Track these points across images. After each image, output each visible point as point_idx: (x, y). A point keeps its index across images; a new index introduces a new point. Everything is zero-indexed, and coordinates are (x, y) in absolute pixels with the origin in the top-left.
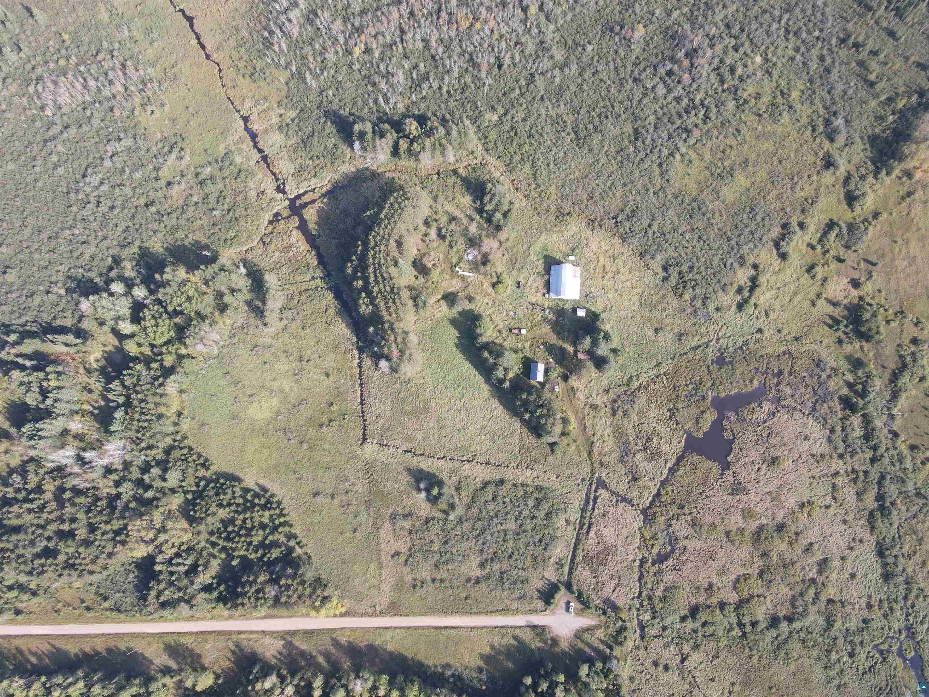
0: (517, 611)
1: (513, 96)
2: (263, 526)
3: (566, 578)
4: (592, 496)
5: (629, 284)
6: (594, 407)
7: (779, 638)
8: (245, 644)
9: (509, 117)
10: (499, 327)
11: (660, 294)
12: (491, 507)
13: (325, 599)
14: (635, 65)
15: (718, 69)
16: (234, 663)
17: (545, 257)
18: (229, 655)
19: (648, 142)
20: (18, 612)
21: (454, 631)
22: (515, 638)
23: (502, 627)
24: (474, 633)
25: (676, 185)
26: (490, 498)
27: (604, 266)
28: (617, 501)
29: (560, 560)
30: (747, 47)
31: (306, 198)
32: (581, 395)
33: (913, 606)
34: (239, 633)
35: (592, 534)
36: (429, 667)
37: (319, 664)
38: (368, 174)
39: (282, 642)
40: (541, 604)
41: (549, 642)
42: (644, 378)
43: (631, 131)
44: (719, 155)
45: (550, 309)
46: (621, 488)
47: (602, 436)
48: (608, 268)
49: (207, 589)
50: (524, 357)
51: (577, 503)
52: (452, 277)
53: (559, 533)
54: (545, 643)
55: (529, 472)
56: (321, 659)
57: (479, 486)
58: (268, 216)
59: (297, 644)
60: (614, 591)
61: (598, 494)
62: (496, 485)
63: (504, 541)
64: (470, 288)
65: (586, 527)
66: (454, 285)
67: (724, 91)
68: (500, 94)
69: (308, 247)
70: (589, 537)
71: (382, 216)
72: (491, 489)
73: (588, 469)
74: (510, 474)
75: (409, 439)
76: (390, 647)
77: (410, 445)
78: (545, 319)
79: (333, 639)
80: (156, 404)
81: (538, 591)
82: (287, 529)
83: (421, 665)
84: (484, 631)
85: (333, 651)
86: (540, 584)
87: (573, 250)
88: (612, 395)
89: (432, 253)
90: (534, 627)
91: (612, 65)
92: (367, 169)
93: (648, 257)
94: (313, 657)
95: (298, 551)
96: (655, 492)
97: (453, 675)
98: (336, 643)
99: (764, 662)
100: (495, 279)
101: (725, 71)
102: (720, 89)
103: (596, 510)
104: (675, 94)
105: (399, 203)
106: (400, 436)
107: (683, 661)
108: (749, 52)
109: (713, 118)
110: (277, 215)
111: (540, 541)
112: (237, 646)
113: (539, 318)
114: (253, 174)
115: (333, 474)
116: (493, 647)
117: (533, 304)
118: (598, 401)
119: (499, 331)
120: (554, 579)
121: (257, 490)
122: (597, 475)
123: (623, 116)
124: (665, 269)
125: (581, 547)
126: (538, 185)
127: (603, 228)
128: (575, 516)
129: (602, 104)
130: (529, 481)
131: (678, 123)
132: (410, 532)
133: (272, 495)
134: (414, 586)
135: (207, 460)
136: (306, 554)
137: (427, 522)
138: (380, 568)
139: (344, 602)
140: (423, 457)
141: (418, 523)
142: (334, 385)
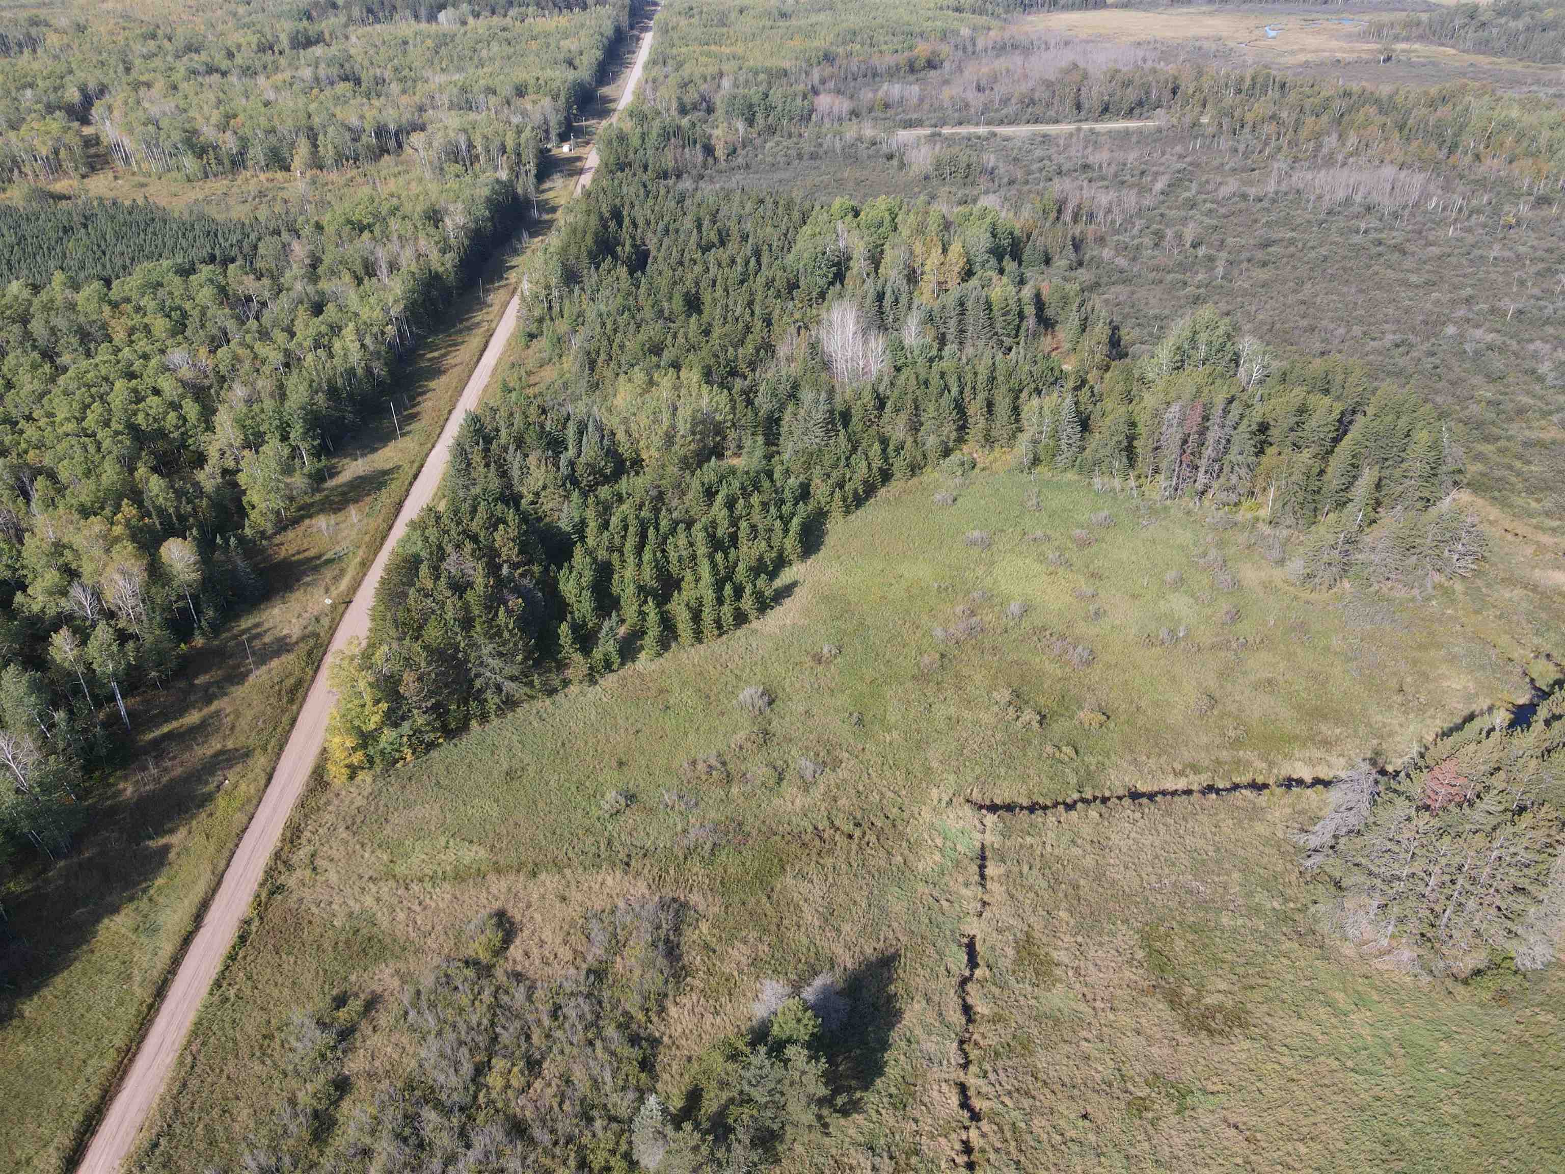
2: (669, 581)
8: (328, 574)
18: (311, 553)
34: (365, 563)
37: (174, 714)
39: (295, 634)
49: (511, 498)
56: (193, 717)
59: (273, 664)
77: (1005, 963)
79: (243, 755)
82: (653, 631)
85: (200, 753)
94: (208, 699)
95: (578, 666)
98: (227, 759)
106: (1037, 923)
112: (330, 561)
115: (841, 730)
121: (778, 582)
132: (598, 974)
133: (764, 605)
134: (340, 1001)
135: (859, 501)
136: (566, 683)
137: (634, 1040)
138: (459, 877)
139: (364, 777)
140: (956, 1017)
141: (632, 1004)
142: (1175, 717)
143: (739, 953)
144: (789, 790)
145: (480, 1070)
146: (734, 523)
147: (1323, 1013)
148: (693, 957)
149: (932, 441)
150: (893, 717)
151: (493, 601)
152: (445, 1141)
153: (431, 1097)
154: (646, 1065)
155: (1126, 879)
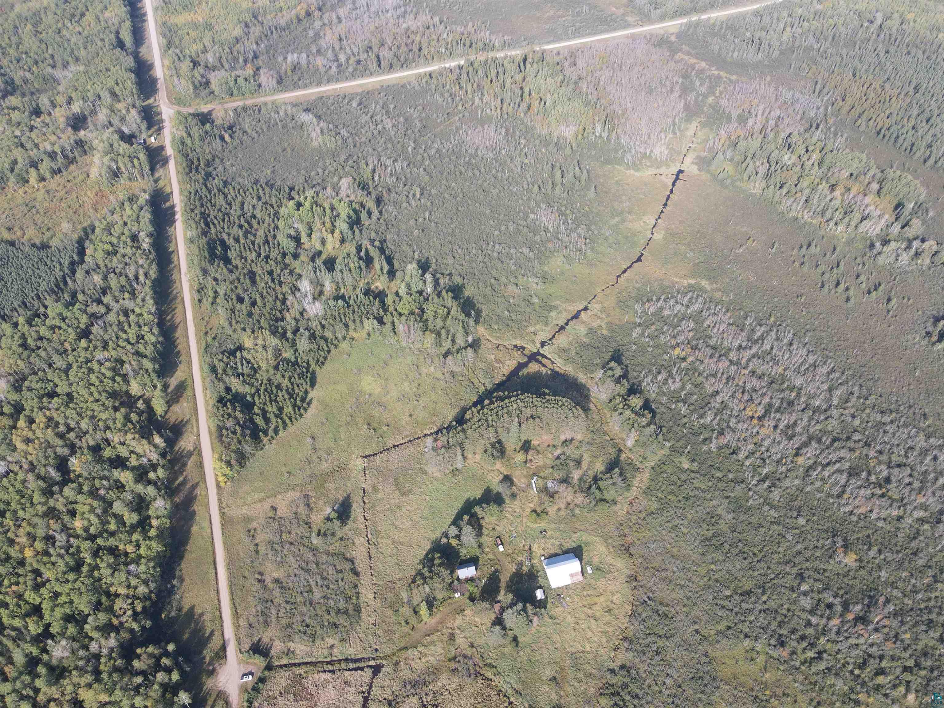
0: (237, 626)
1: (713, 472)
2: (280, 409)
4: (362, 665)
5: (590, 634)
6: (452, 638)
8: (189, 426)
9: (693, 475)
10: (496, 527)
11: (594, 671)
12: (331, 570)
13: (228, 463)
14: (816, 570)
15: (870, 656)
16: (174, 424)
17: (580, 547)
18: (180, 419)
19: (744, 606)
20: (200, 301)
21: (214, 575)
22: (212, 633)
23: (221, 617)
24: (213, 594)
25: (716, 652)
26: (339, 568)
27: (596, 604)
28: (364, 693)
29: (293, 652)
30: (916, 680)
31: (544, 361)
32: (459, 620)
34: (197, 420)
35: (324, 676)
36: (179, 565)
37: (177, 479)
38: (585, 392)
39: (192, 449)
40: (247, 646)
41: (211, 668)
42: (498, 681)
43: (747, 588)
44: (779, 692)
45: (532, 566)
46: (376, 692)
47: (426, 655)
48: (597, 608)
49: (228, 389)
50: (478, 557)
51: (352, 651)
52: (525, 477)
53: (318, 642)
54: (210, 664)
55: (371, 596)
56: (181, 479)
57: (348, 555)
58: (519, 343)
59: (191, 459)
61: (366, 669)
62: (352, 569)
63: (301, 593)
64: (522, 494)
65: (330, 668)
66: (520, 481)
67: (852, 672)
68: (710, 463)
69: (507, 373)
70: (321, 674)
71: (547, 397)
72: (347, 566)
73: (388, 651)
74: (365, 580)
75: (375, 489)
76: (195, 529)
77: (370, 491)
78: (520, 564)
79: (197, 484)
80: (354, 321)
81: (260, 640)
82: (281, 425)
83: (182, 557)
84: (216, 602)
85: (188, 486)
86: (265, 639)
87: (598, 569)
88: (469, 652)
89: (540, 456)
90: (224, 648)
91: (799, 546)
92: (588, 390)
93: (626, 645)
94: (181, 473)
95: (265, 440)
97: (173, 586)
98: (194, 486)
100: (539, 510)
101: (873, 664)
102: (850, 667)
103: (349, 673)
104: (814, 620)
105: (563, 405)
106: (376, 481)
108: (913, 686)
109: (814, 669)
110: (523, 348)
111: (308, 626)
112: (187, 422)
113: (520, 559)
114: (546, 325)
115: (332, 444)
116: (202, 615)
117: (530, 549)
118: (460, 640)
119: (494, 529)
120: (273, 652)
121: (307, 400)
122: (385, 662)
123: (756, 573)
124: (623, 667)
125: (308, 668)
126: (644, 519)
127: (635, 591)
128: (337, 654)
129: (756, 550)
130: (363, 598)
131: (784, 632)
132: (295, 513)
133: (305, 410)
134: (249, 531)
135: (323, 363)
136: (264, 445)
137: (306, 524)
138: (260, 501)
139: (228, 483)
140: (362, 504)
141: (304, 517)
142: (403, 423)
143: (321, 503)
144: (323, 463)
145: (281, 536)
146: (292, 385)
147: (424, 487)
148: (312, 505)
149: (340, 336)
150: (342, 437)
151: (244, 435)
152: (280, 548)
153: (274, 543)
154: (310, 527)
155: (393, 468)
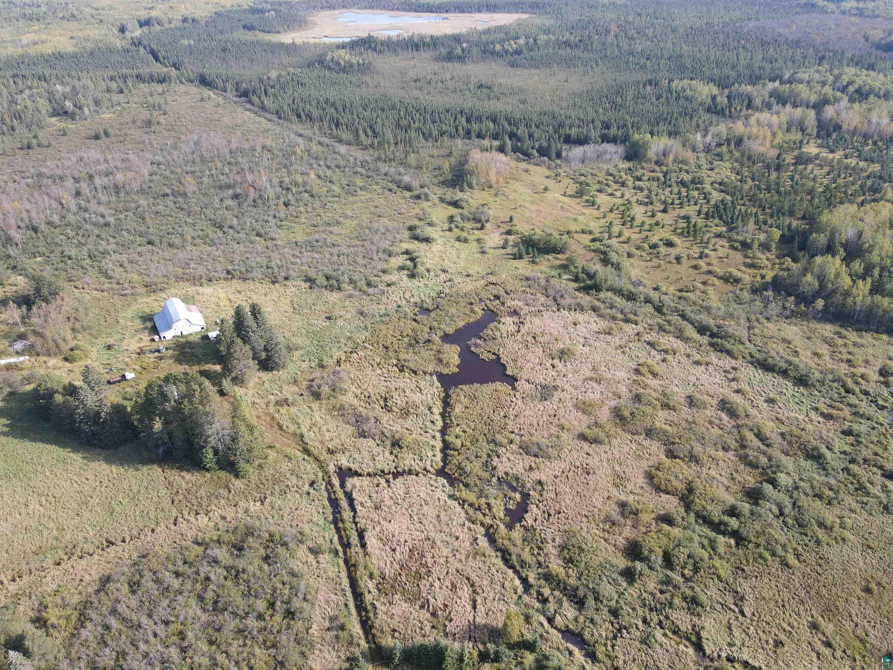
3: (363, 643)
4: (341, 496)
6: (282, 402)
7: (787, 511)
11: (314, 296)
17: (142, 317)
25: (283, 239)
27: (230, 300)
28: (387, 481)
29: (333, 618)
33: (866, 393)
35: (373, 544)
45: (168, 347)
47: (314, 423)
48: (235, 300)
51: (319, 517)
55: (203, 519)
60: (474, 607)
61: (348, 488)
65: (354, 539)
70: (369, 549)
73: (312, 468)
78: (163, 357)
96: (439, 444)
99: (811, 559)
103: (359, 509)
107: (699, 647)
113: (152, 359)
118: (286, 394)
124: (307, 280)
125: (361, 573)
127: (214, 280)
128: (325, 537)
130: (207, 532)
